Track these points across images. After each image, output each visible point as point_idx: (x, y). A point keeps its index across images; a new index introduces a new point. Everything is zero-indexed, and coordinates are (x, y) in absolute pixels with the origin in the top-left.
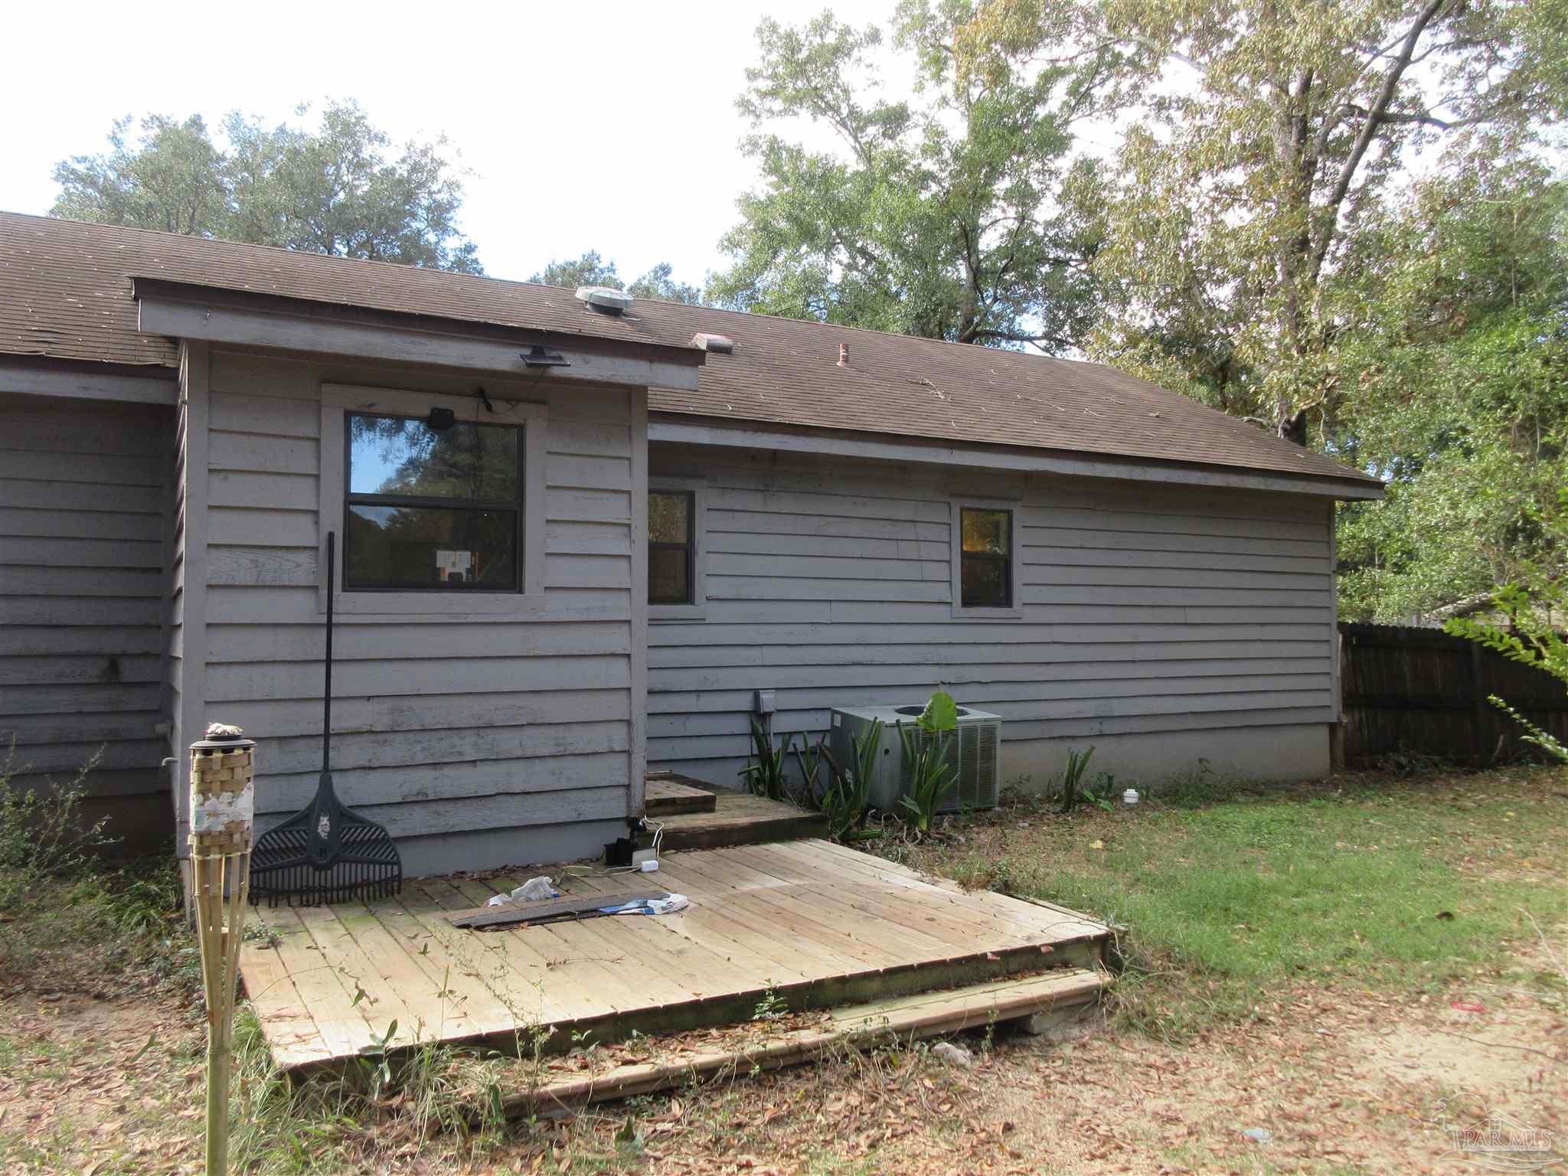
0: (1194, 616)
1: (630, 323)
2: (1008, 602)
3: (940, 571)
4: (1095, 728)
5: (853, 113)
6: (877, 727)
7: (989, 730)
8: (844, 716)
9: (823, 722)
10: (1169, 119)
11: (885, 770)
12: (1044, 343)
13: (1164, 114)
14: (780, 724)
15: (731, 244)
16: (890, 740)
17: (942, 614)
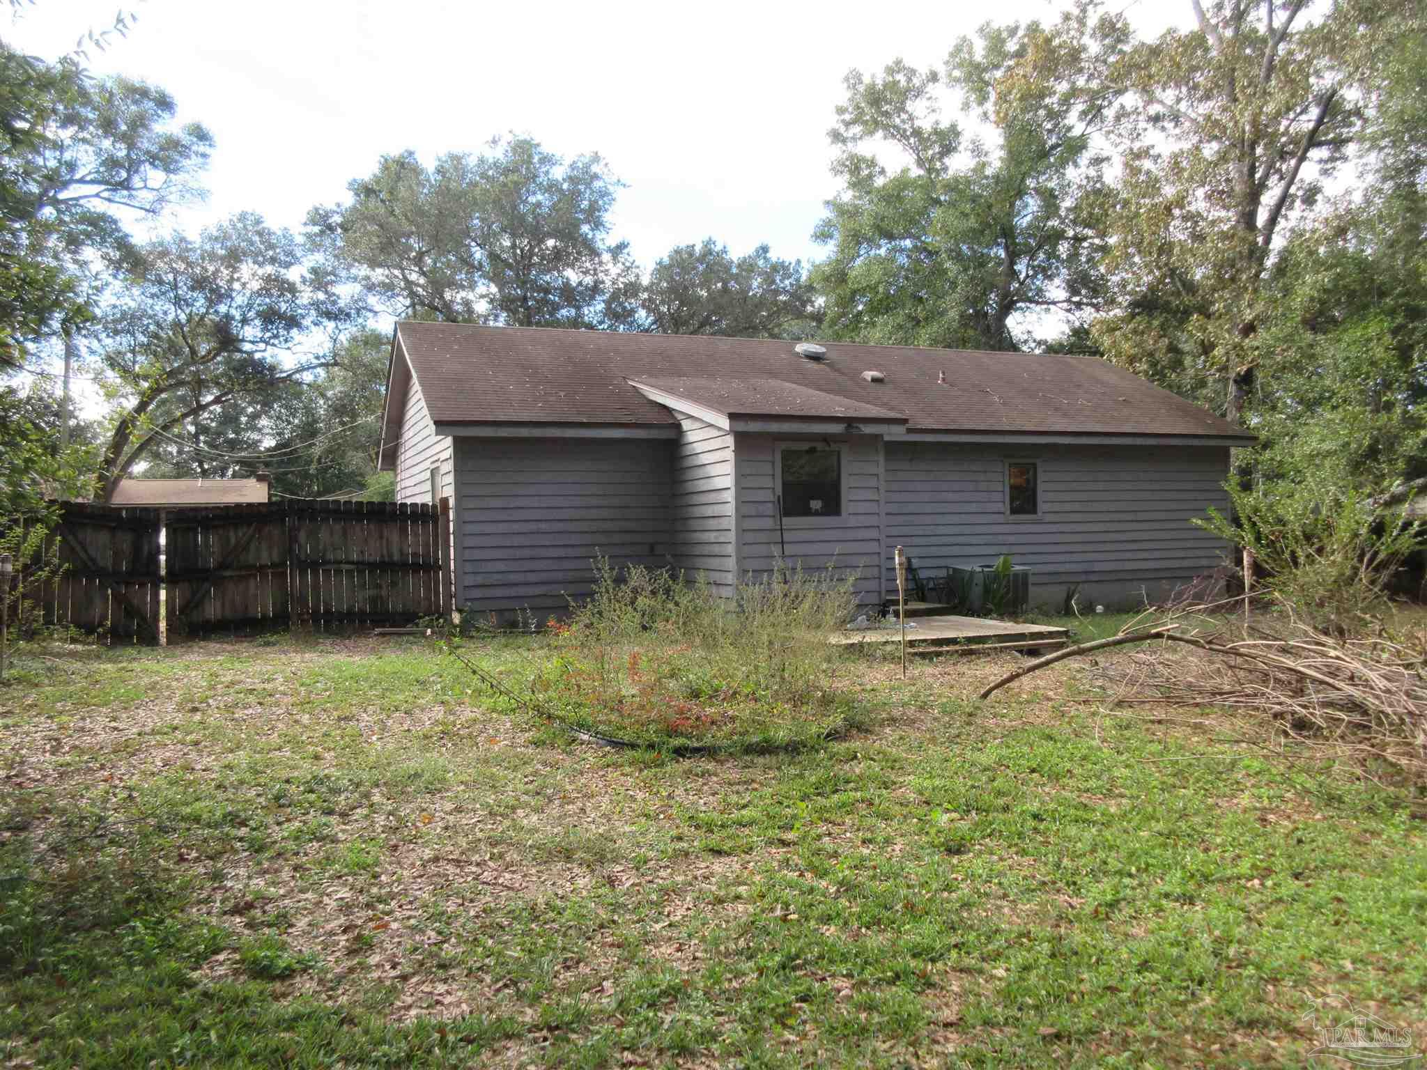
0: (1141, 516)
1: (827, 364)
2: (1034, 511)
3: (999, 496)
4: (1083, 578)
5: (917, 133)
6: (972, 573)
7: (1025, 575)
8: (954, 569)
9: (943, 573)
10: (1163, 129)
11: (976, 592)
12: (1065, 305)
13: (1161, 124)
14: (923, 574)
15: (822, 235)
16: (979, 579)
17: (1000, 518)
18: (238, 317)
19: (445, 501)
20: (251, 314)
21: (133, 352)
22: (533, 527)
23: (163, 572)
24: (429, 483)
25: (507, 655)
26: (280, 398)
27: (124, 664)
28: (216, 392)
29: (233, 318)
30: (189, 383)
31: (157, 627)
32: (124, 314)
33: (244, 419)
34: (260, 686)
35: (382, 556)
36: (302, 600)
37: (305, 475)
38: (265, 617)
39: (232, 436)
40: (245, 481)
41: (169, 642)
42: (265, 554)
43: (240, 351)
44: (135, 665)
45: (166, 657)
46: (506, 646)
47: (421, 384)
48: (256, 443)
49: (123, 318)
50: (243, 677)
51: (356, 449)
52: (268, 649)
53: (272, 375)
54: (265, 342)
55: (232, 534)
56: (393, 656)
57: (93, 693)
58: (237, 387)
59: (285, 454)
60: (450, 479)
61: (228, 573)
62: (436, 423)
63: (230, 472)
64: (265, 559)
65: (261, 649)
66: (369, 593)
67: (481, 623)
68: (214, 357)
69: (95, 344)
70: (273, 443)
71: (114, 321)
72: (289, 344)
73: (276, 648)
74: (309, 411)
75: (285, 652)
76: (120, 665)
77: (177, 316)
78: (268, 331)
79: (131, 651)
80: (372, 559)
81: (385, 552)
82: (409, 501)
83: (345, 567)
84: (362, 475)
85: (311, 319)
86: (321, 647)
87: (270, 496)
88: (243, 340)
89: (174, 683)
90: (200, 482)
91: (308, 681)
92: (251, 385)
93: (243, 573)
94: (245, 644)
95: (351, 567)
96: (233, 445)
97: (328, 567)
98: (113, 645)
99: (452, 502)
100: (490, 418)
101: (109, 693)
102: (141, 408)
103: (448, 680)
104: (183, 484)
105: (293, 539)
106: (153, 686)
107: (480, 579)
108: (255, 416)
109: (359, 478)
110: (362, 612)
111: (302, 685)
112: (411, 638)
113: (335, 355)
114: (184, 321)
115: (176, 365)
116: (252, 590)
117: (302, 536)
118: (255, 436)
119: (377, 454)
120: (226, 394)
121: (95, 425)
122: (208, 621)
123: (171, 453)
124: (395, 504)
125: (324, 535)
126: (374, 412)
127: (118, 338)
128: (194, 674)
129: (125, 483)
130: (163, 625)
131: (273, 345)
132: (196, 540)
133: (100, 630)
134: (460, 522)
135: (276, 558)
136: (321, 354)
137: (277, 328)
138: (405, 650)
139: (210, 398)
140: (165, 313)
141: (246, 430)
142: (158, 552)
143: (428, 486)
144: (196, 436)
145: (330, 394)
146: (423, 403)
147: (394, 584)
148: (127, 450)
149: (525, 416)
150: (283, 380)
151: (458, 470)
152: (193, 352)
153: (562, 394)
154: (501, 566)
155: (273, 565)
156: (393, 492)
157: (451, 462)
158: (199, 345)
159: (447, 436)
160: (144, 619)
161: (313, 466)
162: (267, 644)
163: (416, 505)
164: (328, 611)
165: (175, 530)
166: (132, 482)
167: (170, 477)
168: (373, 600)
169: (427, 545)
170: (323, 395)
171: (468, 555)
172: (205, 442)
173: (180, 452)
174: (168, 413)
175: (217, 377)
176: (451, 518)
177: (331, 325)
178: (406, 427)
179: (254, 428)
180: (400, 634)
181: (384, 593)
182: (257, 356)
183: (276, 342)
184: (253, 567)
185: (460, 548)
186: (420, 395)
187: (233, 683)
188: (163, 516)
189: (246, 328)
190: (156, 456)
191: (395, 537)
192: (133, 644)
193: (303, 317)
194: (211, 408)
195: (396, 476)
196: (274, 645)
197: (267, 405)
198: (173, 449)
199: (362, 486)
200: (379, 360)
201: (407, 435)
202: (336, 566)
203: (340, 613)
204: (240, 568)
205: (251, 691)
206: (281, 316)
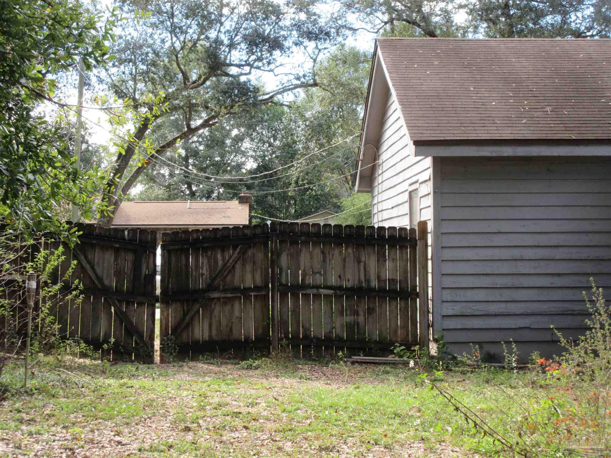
18: (226, 42)
19: (423, 225)
20: (238, 38)
21: (134, 80)
22: (516, 253)
23: (158, 292)
24: (407, 205)
25: (489, 391)
26: (262, 121)
27: (125, 380)
28: (204, 115)
29: (222, 43)
30: (181, 108)
31: (153, 346)
32: (128, 43)
33: (228, 142)
34: (244, 410)
35: (360, 281)
36: (284, 323)
37: (284, 197)
38: (247, 339)
39: (218, 159)
40: (228, 203)
41: (162, 361)
42: (248, 277)
43: (227, 75)
44: (134, 382)
45: (161, 375)
46: (487, 382)
47: (401, 102)
48: (239, 166)
49: (126, 48)
50: (228, 400)
51: (332, 171)
52: (251, 373)
53: (255, 97)
54: (248, 65)
55: (219, 256)
56: (370, 386)
57: (100, 407)
58: (224, 111)
59: (265, 176)
60: (429, 201)
61: (215, 295)
62: (417, 143)
63: (215, 195)
64: (249, 283)
65: (244, 372)
66: (348, 319)
67: (463, 357)
68: (204, 82)
69: (103, 74)
70: (255, 166)
71: (119, 51)
72: (272, 66)
73: (258, 372)
74: (289, 132)
75: (266, 377)
76: (122, 381)
77: (173, 44)
78: (253, 54)
79: (130, 368)
80: (349, 285)
81: (362, 278)
82: (386, 225)
83: (323, 291)
84: (337, 197)
85: (293, 39)
86: (300, 373)
87: (251, 218)
88: (231, 65)
89: (168, 402)
90: (188, 204)
91: (289, 408)
92: (236, 109)
93: (229, 295)
94: (229, 366)
95: (330, 292)
96: (219, 168)
97: (309, 291)
98: (115, 362)
99: (430, 226)
100: (473, 137)
101: (113, 408)
102: (140, 134)
103: (428, 416)
104: (177, 206)
105: (274, 263)
106: (150, 404)
107: (457, 309)
108: (239, 139)
109: (335, 200)
110: (339, 339)
111: (284, 411)
112: (388, 369)
113: (314, 75)
114: (178, 48)
115: (170, 90)
116: (237, 313)
117: (284, 260)
118: (240, 159)
119: (354, 176)
120: (213, 117)
121: (101, 150)
122: (196, 342)
123: (163, 176)
124: (373, 227)
125: (304, 259)
126: (351, 133)
127: (122, 67)
128: (185, 393)
129: (124, 205)
130: (157, 344)
131: (258, 68)
132: (188, 261)
133: (105, 346)
134: (439, 247)
135: (259, 281)
136: (301, 74)
137: (261, 51)
138: (382, 381)
139: (199, 122)
140: (163, 41)
141: (230, 153)
142: (155, 273)
143: (405, 208)
144: (186, 159)
145: (308, 114)
146: (402, 122)
147: (370, 311)
148: (128, 173)
149: (507, 134)
150: (265, 102)
151: (437, 192)
152: (186, 78)
153: (548, 109)
154: (481, 295)
155: (257, 288)
156: (369, 215)
157: (431, 184)
158: (190, 70)
159: (427, 156)
160: (141, 336)
161: (291, 188)
162: (250, 367)
163: (394, 228)
164: (306, 337)
165: (169, 252)
166: (131, 204)
167: (163, 199)
168: (350, 327)
169: (406, 272)
170: (302, 116)
171: (448, 282)
172: (194, 165)
173: (171, 175)
174: (163, 136)
175: (206, 102)
176: (430, 242)
177: (311, 45)
178: (385, 147)
179: (238, 152)
180: (375, 363)
181: (361, 319)
182: (243, 79)
183: (260, 64)
184: (236, 289)
185: (439, 275)
186: (399, 113)
187: (220, 405)
188: (159, 236)
189: (233, 52)
190: (152, 179)
191: (372, 263)
192: (132, 362)
193: (285, 38)
194: (201, 131)
195: (373, 197)
196: (256, 368)
197: (251, 127)
198: (165, 171)
199: (338, 208)
200: (357, 79)
201: (384, 156)
202: (315, 291)
203: (318, 339)
204: (225, 291)
205: (237, 414)
206: (265, 39)
